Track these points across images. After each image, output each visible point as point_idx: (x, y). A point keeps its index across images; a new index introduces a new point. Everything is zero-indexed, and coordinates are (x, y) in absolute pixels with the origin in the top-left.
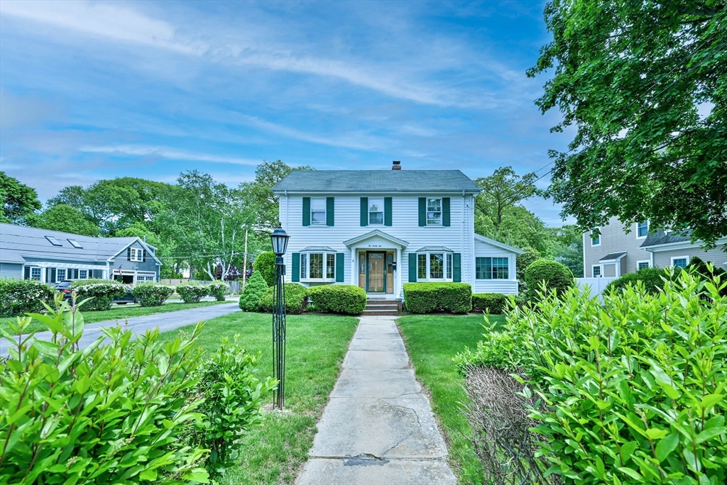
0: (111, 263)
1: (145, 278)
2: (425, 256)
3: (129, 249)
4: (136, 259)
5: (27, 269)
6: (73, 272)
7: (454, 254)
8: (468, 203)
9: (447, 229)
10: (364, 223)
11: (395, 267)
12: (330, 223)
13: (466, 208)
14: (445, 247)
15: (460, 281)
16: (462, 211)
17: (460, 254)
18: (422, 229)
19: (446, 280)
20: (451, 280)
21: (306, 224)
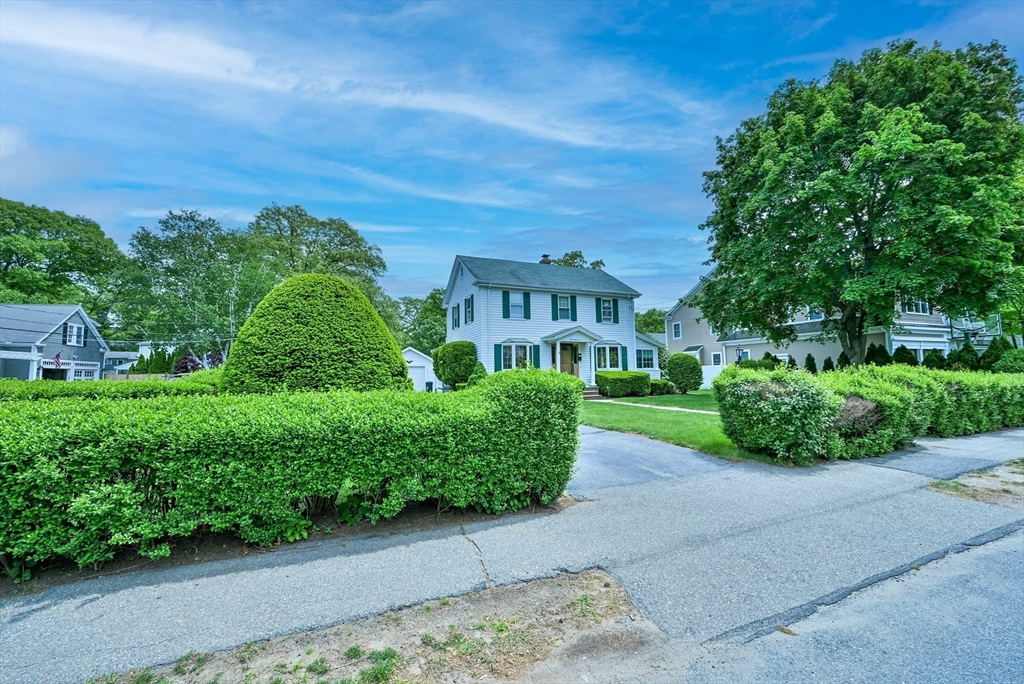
0: (40, 349)
1: (83, 373)
2: (604, 349)
3: (65, 326)
4: (74, 342)
7: (622, 347)
8: (630, 304)
9: (617, 325)
10: (555, 318)
11: (580, 358)
12: (527, 316)
13: (630, 309)
14: (615, 341)
15: (627, 370)
16: (627, 311)
17: (626, 347)
18: (599, 325)
19: (609, 369)
20: (619, 369)
21: (506, 316)
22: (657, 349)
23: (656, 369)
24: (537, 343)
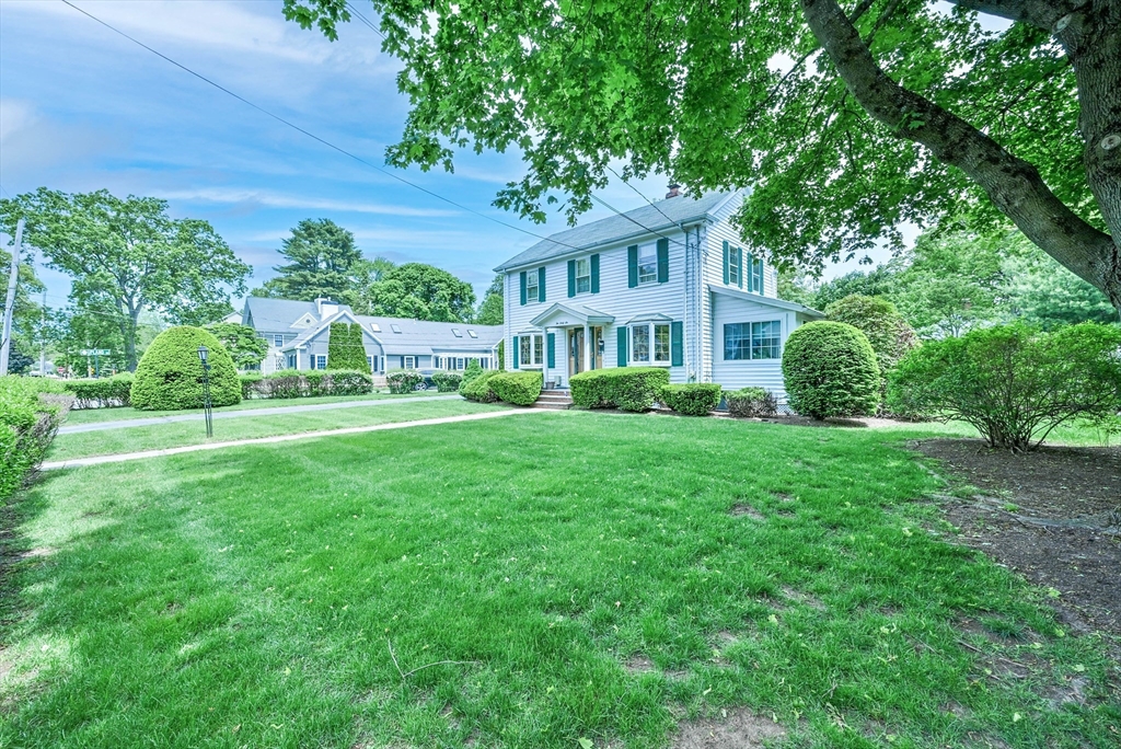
0: (496, 351)
5: (437, 359)
6: (451, 360)
7: (673, 323)
8: (693, 240)
9: (665, 285)
10: (571, 294)
11: (602, 348)
12: (542, 298)
13: (690, 249)
14: (660, 315)
15: (682, 365)
16: (684, 255)
17: (681, 323)
18: (633, 290)
19: (654, 363)
20: (669, 363)
21: (523, 302)
22: (793, 316)
23: (780, 361)
24: (551, 331)
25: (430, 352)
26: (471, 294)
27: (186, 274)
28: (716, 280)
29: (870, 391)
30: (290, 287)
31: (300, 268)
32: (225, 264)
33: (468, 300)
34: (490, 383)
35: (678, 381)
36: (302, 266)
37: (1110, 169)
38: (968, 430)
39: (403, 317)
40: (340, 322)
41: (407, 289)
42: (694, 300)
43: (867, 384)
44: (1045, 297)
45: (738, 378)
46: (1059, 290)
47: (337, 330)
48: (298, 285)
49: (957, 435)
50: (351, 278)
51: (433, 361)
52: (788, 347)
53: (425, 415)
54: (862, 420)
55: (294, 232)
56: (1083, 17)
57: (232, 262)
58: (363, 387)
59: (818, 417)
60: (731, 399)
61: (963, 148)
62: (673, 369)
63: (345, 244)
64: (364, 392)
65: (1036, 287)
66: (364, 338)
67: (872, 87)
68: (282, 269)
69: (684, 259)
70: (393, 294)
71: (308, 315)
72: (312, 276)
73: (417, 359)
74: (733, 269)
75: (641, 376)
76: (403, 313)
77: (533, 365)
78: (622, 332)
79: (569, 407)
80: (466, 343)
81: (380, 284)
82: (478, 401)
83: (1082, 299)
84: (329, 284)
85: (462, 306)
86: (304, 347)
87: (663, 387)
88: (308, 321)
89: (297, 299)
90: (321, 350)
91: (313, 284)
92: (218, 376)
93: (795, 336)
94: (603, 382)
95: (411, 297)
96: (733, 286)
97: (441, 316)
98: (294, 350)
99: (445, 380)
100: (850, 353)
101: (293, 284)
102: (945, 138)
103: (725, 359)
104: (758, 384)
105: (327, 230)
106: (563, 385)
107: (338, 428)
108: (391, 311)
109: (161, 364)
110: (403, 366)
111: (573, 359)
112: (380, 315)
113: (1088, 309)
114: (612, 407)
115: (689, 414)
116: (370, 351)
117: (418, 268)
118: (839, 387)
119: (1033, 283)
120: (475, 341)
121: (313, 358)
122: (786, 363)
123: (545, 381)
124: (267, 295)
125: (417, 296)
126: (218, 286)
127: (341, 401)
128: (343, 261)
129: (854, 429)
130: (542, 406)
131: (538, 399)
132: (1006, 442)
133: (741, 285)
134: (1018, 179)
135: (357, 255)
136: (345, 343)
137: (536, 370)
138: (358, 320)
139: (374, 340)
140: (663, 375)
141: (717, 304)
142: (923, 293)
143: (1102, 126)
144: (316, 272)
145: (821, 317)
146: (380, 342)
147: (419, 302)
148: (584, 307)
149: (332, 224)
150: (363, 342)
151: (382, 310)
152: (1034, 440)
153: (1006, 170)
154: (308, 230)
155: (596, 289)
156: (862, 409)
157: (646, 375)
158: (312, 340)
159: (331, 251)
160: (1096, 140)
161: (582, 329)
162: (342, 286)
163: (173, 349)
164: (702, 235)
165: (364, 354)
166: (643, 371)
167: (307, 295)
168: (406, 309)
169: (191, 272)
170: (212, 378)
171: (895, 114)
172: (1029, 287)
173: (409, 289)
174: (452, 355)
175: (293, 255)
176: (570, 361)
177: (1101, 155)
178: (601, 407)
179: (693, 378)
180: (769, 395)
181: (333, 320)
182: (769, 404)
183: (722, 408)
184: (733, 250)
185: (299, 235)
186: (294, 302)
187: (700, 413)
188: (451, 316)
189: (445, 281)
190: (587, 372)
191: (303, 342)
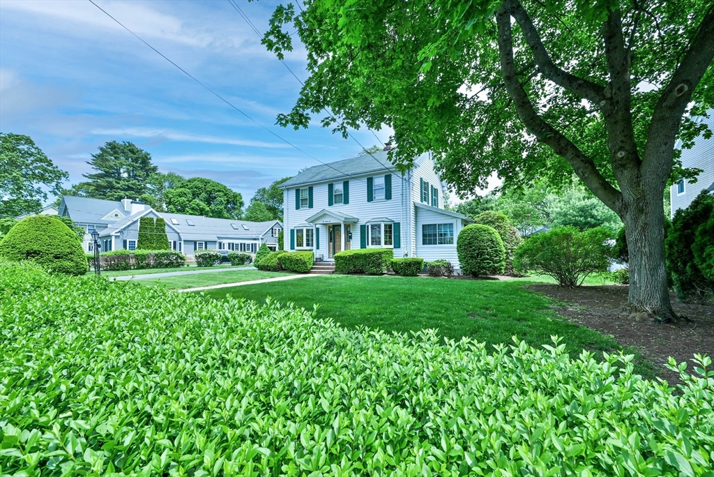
0: (262, 239)
3: (272, 229)
5: (220, 244)
6: (231, 245)
7: (394, 223)
8: (406, 176)
9: (389, 201)
10: (330, 204)
11: (351, 237)
12: (311, 206)
13: (404, 182)
14: (387, 218)
15: (399, 247)
16: (401, 184)
17: (399, 223)
18: (370, 203)
19: (383, 247)
20: (392, 246)
21: (298, 208)
22: (460, 221)
23: (455, 245)
24: (317, 226)
25: (216, 239)
26: (241, 201)
27: (9, 176)
28: (418, 200)
29: (501, 261)
30: (97, 190)
31: (106, 176)
32: (45, 170)
33: (239, 205)
34: (279, 259)
35: (398, 256)
36: (107, 174)
37: (621, 165)
38: (550, 279)
39: (191, 214)
40: (148, 216)
41: (193, 195)
42: (406, 210)
43: (500, 257)
44: (565, 215)
45: (431, 255)
46: (571, 211)
47: (145, 222)
48: (104, 187)
49: (541, 283)
50: (148, 186)
51: (217, 245)
52: (460, 238)
53: (244, 279)
54: (496, 277)
55: (102, 149)
56: (610, 102)
57: (50, 168)
58: (178, 262)
59: (475, 275)
60: (430, 266)
61: (566, 150)
62: (394, 250)
63: (145, 160)
64: (178, 266)
65: (562, 209)
66: (167, 228)
67: (531, 119)
68: (91, 177)
69: (401, 187)
70: (183, 198)
71: (116, 211)
72: (116, 182)
73: (206, 243)
74: (425, 194)
75: (380, 254)
76: (190, 212)
77: (305, 247)
78: (363, 228)
79: (333, 273)
80: (241, 233)
81: (172, 191)
82: (269, 270)
83: (581, 216)
84: (129, 188)
85: (234, 208)
86: (119, 234)
87: (392, 260)
88: (116, 215)
89: (103, 199)
90: (133, 237)
91: (118, 188)
92: (71, 254)
93: (463, 232)
94: (356, 257)
95: (197, 201)
96: (425, 203)
97: (218, 215)
98: (110, 236)
99: (237, 257)
100: (492, 241)
101: (99, 188)
102: (560, 145)
103: (423, 244)
104: (443, 258)
105: (130, 150)
106: (324, 260)
107: (189, 287)
108: (182, 210)
109: (22, 245)
110: (195, 249)
111: (331, 244)
112: (173, 212)
113: (584, 221)
114: (361, 272)
115: (407, 275)
116: (171, 238)
117: (202, 181)
118: (487, 259)
119: (560, 207)
120: (247, 232)
121: (125, 242)
122: (459, 247)
123: (315, 257)
124: (75, 194)
125: (201, 200)
126: (36, 186)
127: (167, 272)
128: (142, 173)
129: (493, 281)
130: (315, 273)
131: (312, 268)
132: (568, 286)
133: (428, 203)
134: (587, 165)
135: (154, 169)
136: (151, 232)
137: (306, 250)
138: (161, 215)
139: (173, 229)
140: (390, 253)
141: (418, 213)
142: (510, 211)
143: (617, 147)
144: (120, 180)
145: (472, 222)
146: (179, 231)
147: (203, 205)
148: (340, 212)
149: (133, 145)
150: (166, 231)
151: (174, 209)
152: (578, 284)
153: (582, 161)
154: (113, 148)
155: (346, 202)
156: (496, 271)
157: (382, 253)
158: (125, 229)
159: (133, 166)
160: (615, 153)
161: (340, 225)
162: (139, 191)
163: (33, 233)
164: (411, 174)
165: (167, 240)
166: (381, 251)
167: (112, 196)
168: (193, 209)
169: (14, 174)
170: (66, 255)
171: (540, 132)
172: (559, 210)
173: (195, 195)
174: (231, 241)
175: (100, 166)
176: (329, 245)
177: (618, 159)
178: (355, 273)
179: (406, 255)
180: (450, 264)
181: (142, 215)
182: (449, 268)
183: (424, 272)
184: (425, 183)
185: (106, 152)
186: (101, 200)
187: (413, 275)
188: (226, 215)
189: (223, 191)
190: (342, 252)
191: (118, 230)
